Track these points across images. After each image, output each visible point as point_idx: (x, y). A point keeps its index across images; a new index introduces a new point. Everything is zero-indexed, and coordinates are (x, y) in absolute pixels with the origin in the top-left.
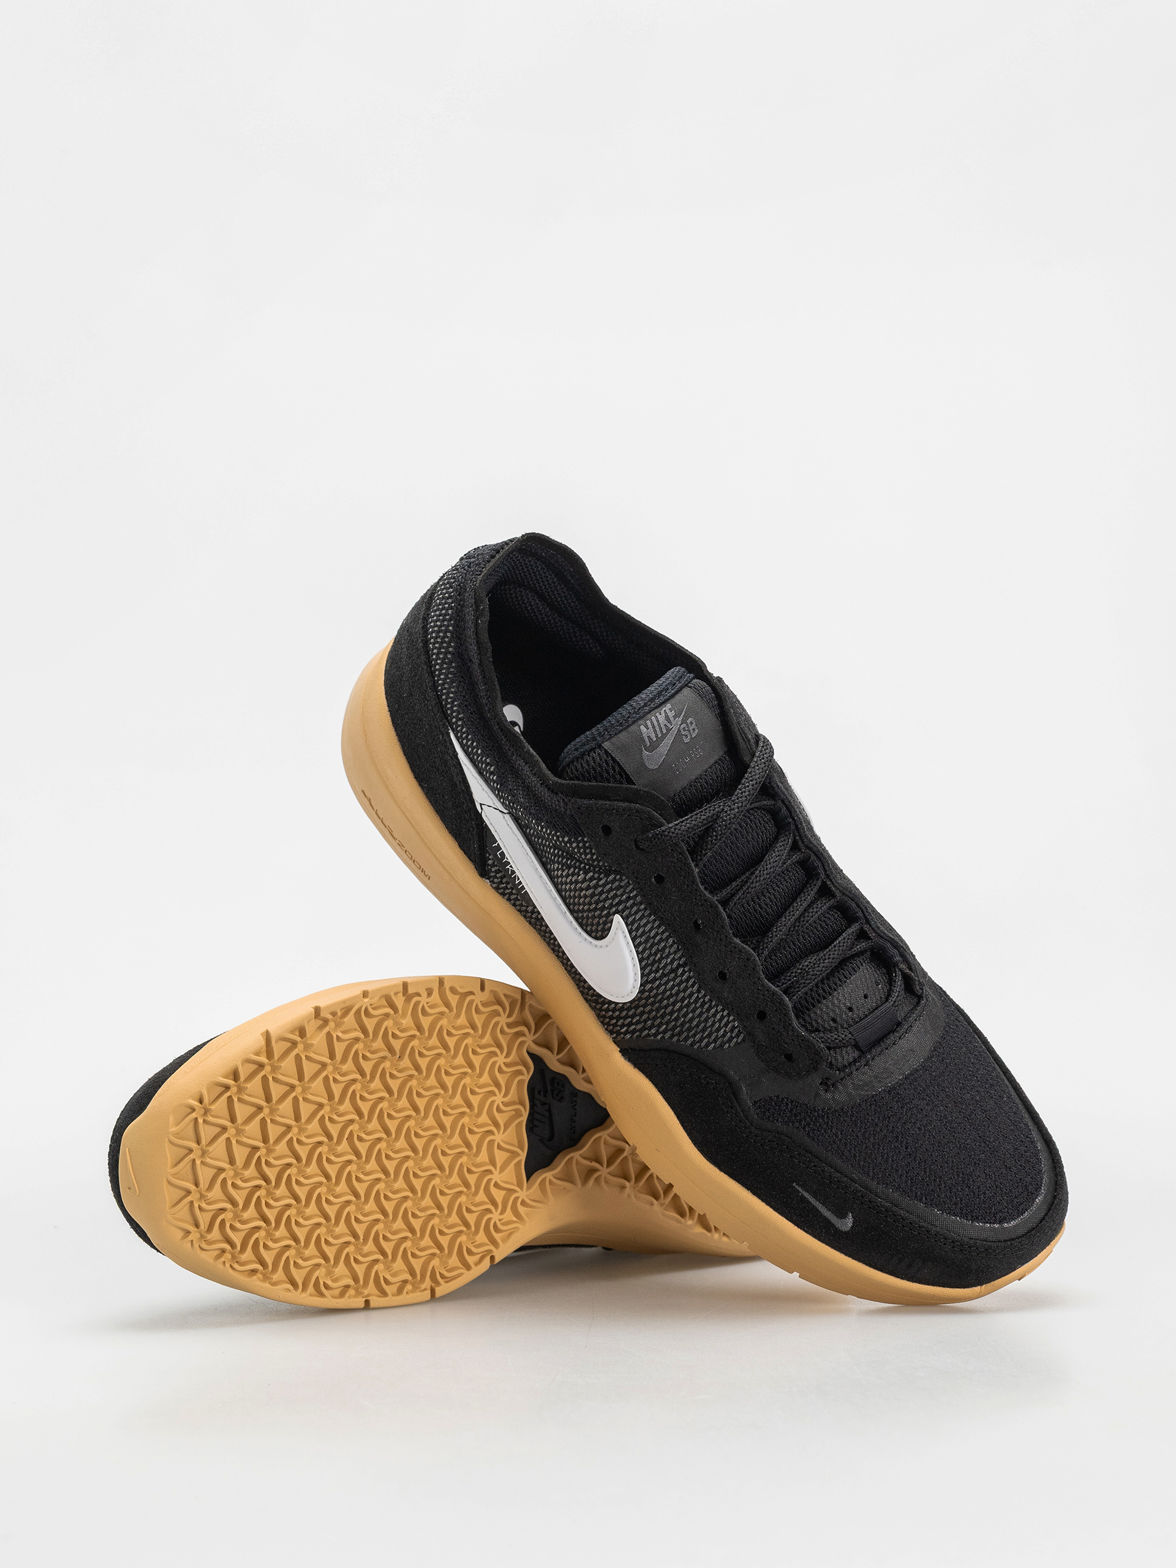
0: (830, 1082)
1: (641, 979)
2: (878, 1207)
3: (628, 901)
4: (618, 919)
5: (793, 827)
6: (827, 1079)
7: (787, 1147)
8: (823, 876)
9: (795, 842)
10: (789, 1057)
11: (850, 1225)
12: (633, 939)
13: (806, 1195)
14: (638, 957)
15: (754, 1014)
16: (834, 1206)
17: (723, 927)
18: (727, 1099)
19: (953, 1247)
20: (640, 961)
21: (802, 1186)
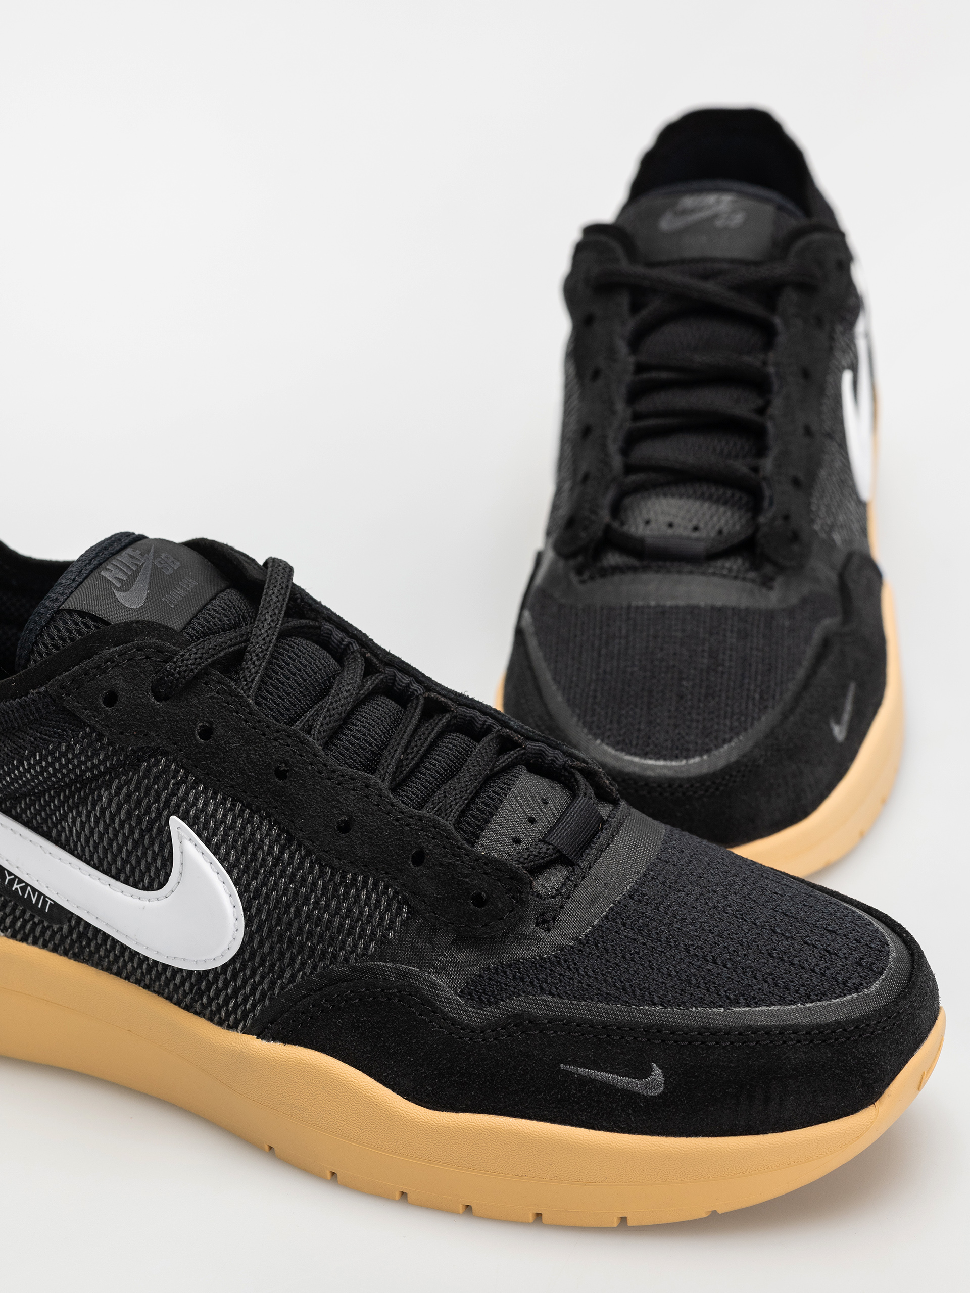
0: (548, 916)
1: (241, 899)
2: (686, 1034)
3: (178, 789)
4: (176, 824)
5: (356, 647)
6: (542, 915)
7: (530, 1022)
8: (421, 690)
9: (368, 661)
10: (479, 901)
11: (661, 1079)
12: (207, 843)
13: (582, 1071)
14: (224, 867)
15: (408, 858)
16: (627, 1066)
17: (315, 755)
18: (422, 1004)
19: (811, 1041)
20: (230, 872)
21: (574, 1062)
